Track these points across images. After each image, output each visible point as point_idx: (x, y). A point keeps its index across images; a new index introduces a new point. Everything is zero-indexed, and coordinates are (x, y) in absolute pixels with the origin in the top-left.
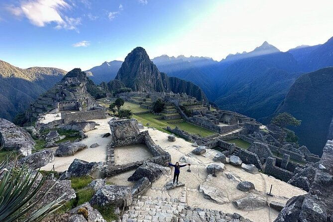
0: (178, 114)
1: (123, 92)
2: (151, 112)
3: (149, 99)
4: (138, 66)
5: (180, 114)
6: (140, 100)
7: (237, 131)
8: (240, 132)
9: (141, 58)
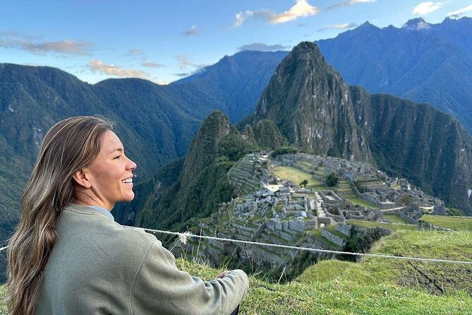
0: (351, 189)
1: (287, 153)
2: (324, 185)
3: (322, 168)
4: (302, 84)
5: (354, 190)
6: (311, 168)
7: (399, 208)
8: (401, 210)
9: (307, 67)
